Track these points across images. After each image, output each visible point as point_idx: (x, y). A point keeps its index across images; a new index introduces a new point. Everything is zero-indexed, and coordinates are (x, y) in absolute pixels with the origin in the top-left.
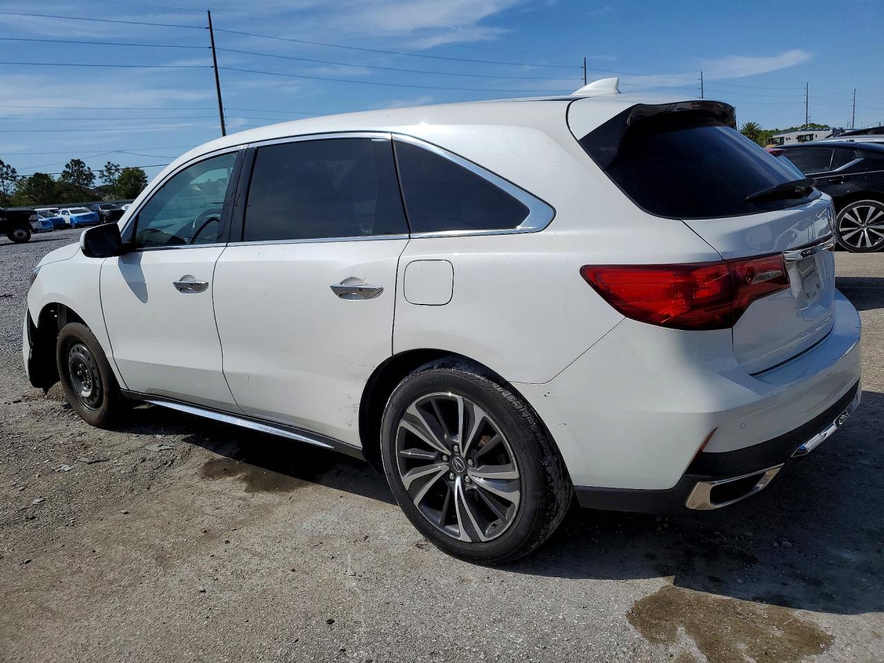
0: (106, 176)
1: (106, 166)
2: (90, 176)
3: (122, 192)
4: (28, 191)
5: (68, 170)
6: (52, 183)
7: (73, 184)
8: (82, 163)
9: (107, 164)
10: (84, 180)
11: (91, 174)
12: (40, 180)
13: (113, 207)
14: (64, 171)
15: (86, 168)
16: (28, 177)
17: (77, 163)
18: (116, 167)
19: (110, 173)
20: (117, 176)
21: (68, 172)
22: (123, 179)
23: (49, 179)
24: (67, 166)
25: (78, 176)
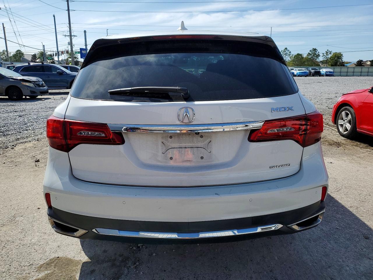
0: (325, 56)
1: (326, 52)
2: (318, 56)
3: (330, 63)
4: (293, 61)
5: (310, 52)
6: (303, 58)
7: (310, 59)
8: (316, 50)
9: (327, 51)
10: (315, 57)
11: (319, 55)
12: (299, 56)
13: (317, 70)
14: (308, 53)
15: (318, 52)
16: (294, 55)
17: (315, 50)
18: (330, 52)
19: (327, 55)
20: (330, 56)
21: (310, 54)
22: (332, 57)
23: (301, 56)
24: (311, 51)
25: (313, 55)
